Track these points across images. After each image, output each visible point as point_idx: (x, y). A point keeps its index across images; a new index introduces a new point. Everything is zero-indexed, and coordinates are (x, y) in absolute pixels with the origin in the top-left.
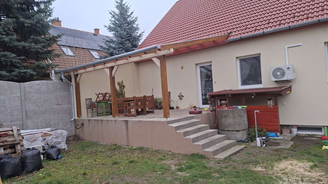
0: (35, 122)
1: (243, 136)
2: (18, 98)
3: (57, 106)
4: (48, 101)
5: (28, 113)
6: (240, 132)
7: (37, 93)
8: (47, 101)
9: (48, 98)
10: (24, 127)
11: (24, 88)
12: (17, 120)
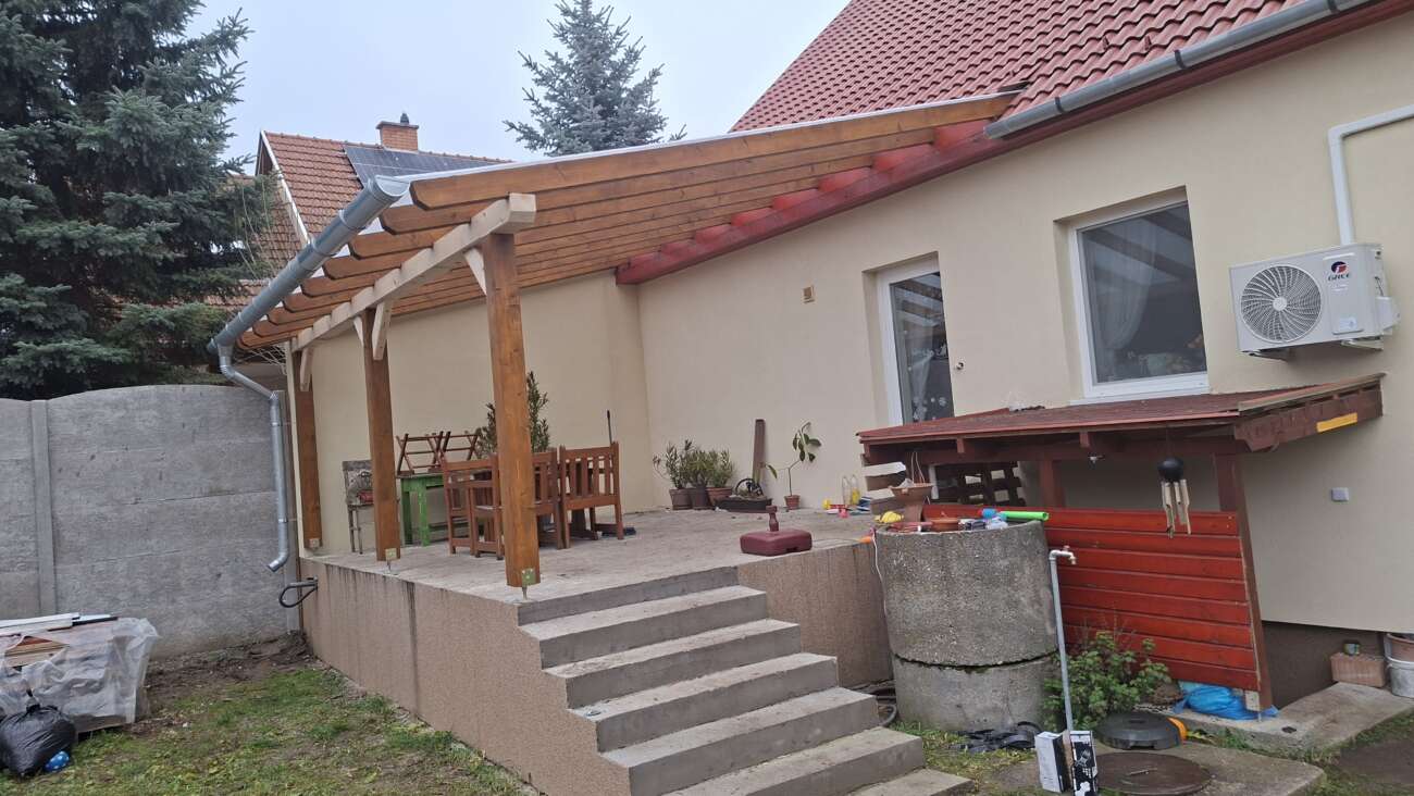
0: (100, 572)
1: (1006, 699)
2: (18, 468)
3: (209, 500)
4: (165, 479)
5: (64, 534)
6: (985, 677)
7: (109, 444)
8: (161, 478)
9: (166, 465)
10: (42, 597)
11: (49, 420)
12: (12, 564)
